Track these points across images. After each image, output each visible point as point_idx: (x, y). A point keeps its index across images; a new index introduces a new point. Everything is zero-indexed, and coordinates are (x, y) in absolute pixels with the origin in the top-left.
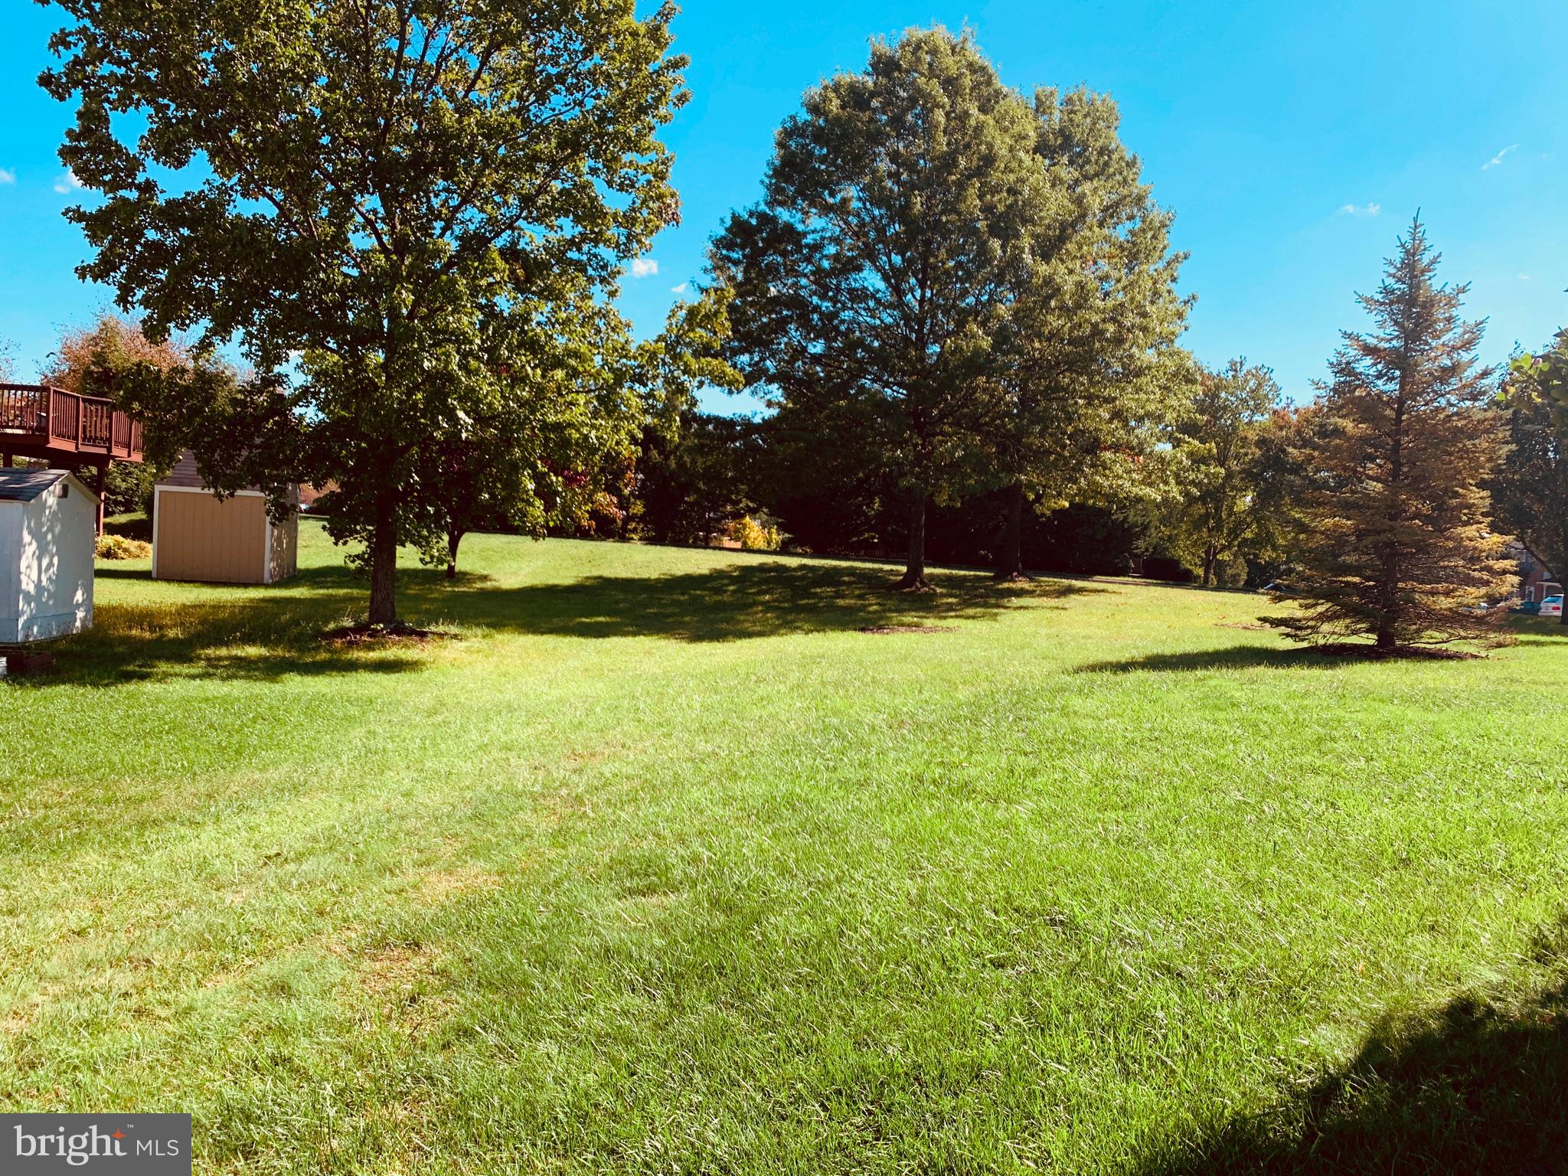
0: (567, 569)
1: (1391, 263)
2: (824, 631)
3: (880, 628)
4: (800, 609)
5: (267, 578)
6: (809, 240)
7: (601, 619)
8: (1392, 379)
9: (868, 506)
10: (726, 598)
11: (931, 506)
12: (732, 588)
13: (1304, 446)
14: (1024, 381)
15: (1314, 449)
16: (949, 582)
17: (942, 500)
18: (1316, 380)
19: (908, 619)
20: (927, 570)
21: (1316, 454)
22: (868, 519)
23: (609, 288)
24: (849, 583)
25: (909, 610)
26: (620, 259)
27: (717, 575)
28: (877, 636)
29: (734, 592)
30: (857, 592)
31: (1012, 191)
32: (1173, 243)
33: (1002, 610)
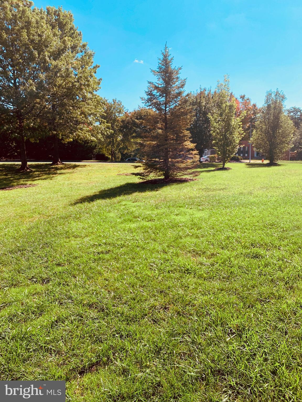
1: (160, 60)
8: (163, 97)
11: (28, 143)
13: (140, 119)
15: (143, 120)
16: (37, 167)
17: (32, 140)
18: (142, 97)
19: (22, 182)
21: (144, 121)
24: (2, 170)
25: (22, 178)
30: (4, 173)
32: (95, 61)
33: (54, 175)
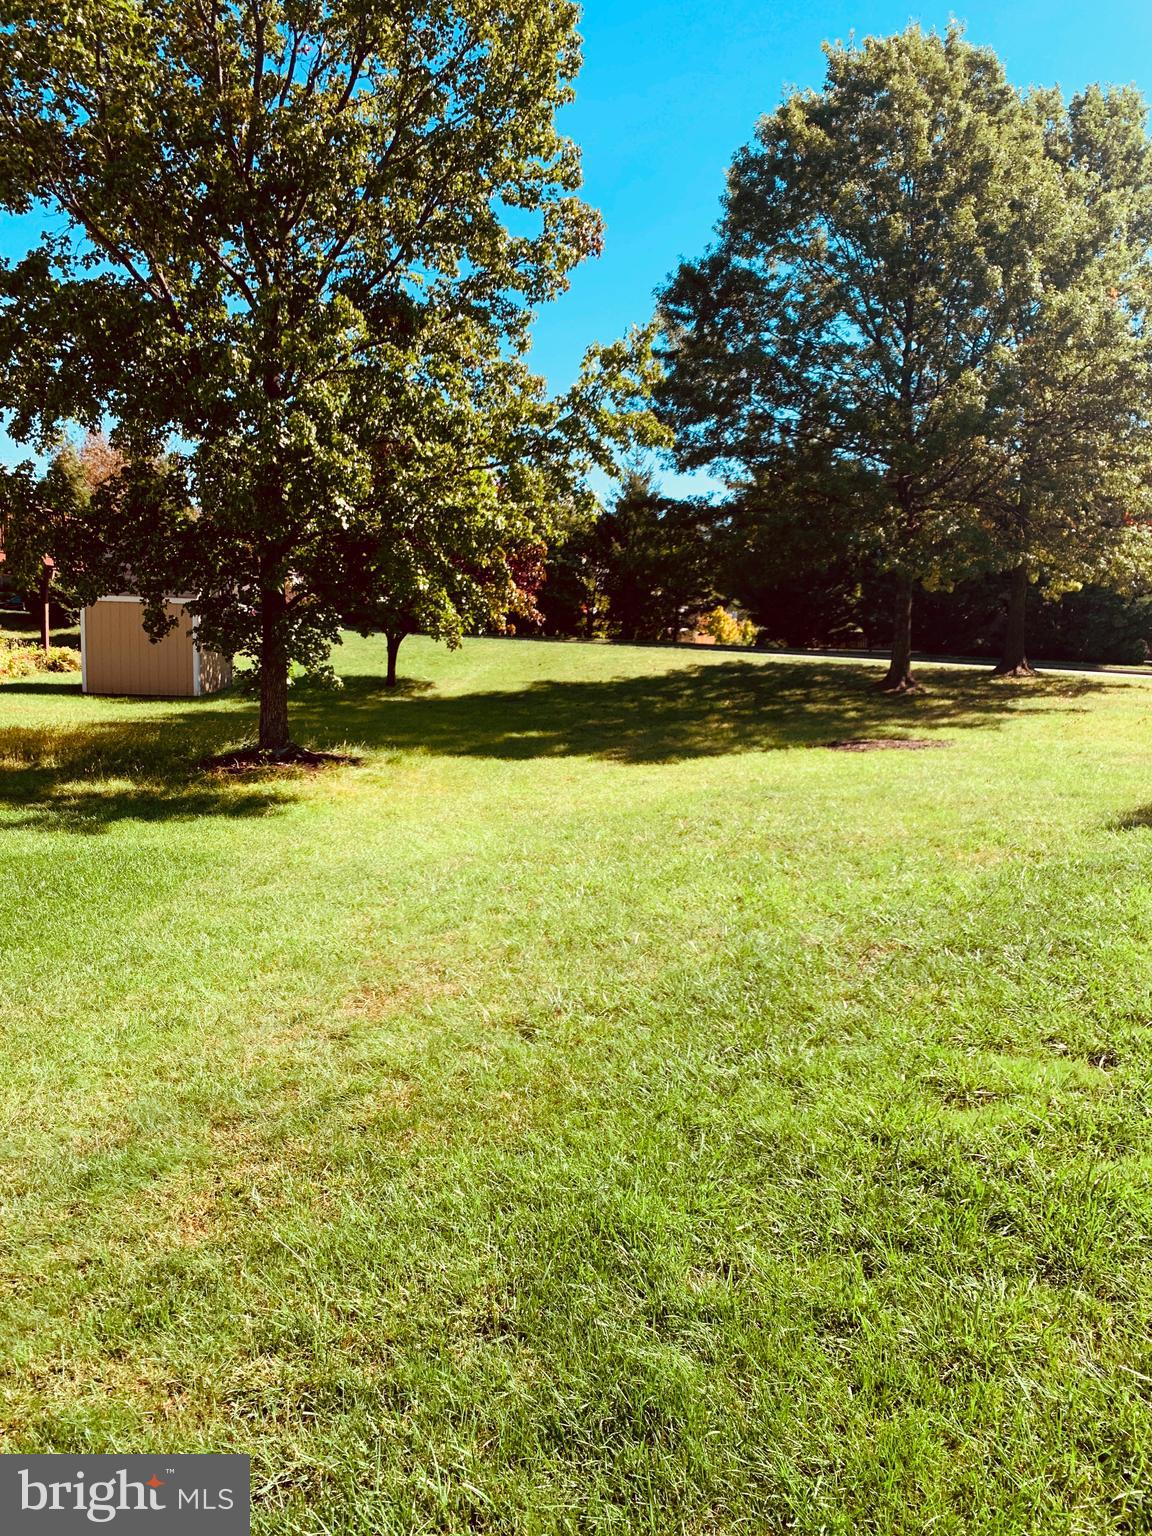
0: (515, 673)
2: (786, 747)
3: (856, 742)
4: (761, 718)
5: (197, 691)
6: (773, 285)
7: (534, 734)
9: (849, 594)
10: (680, 704)
11: (919, 594)
12: (688, 692)
14: (1033, 438)
16: (940, 678)
17: (931, 585)
19: (892, 728)
20: (914, 665)
22: (849, 609)
23: (519, 339)
24: (822, 684)
25: (892, 716)
26: (531, 302)
27: (676, 677)
28: (851, 755)
29: (691, 696)
30: (831, 694)
31: (1015, 206)
33: (1005, 715)
